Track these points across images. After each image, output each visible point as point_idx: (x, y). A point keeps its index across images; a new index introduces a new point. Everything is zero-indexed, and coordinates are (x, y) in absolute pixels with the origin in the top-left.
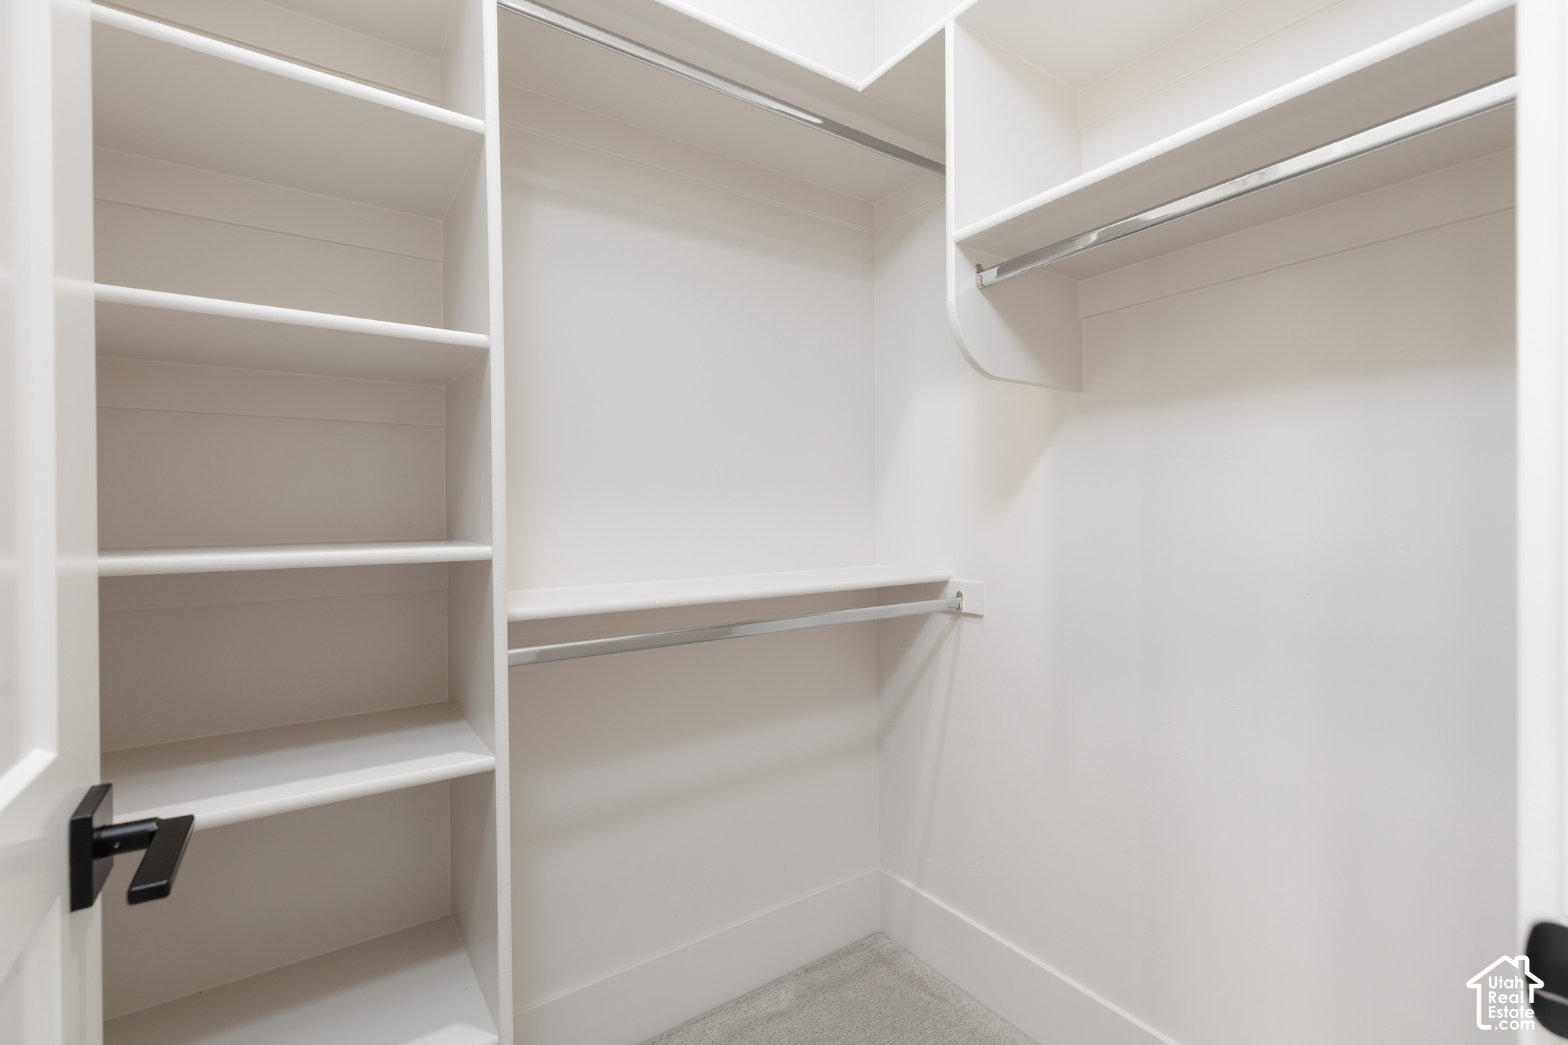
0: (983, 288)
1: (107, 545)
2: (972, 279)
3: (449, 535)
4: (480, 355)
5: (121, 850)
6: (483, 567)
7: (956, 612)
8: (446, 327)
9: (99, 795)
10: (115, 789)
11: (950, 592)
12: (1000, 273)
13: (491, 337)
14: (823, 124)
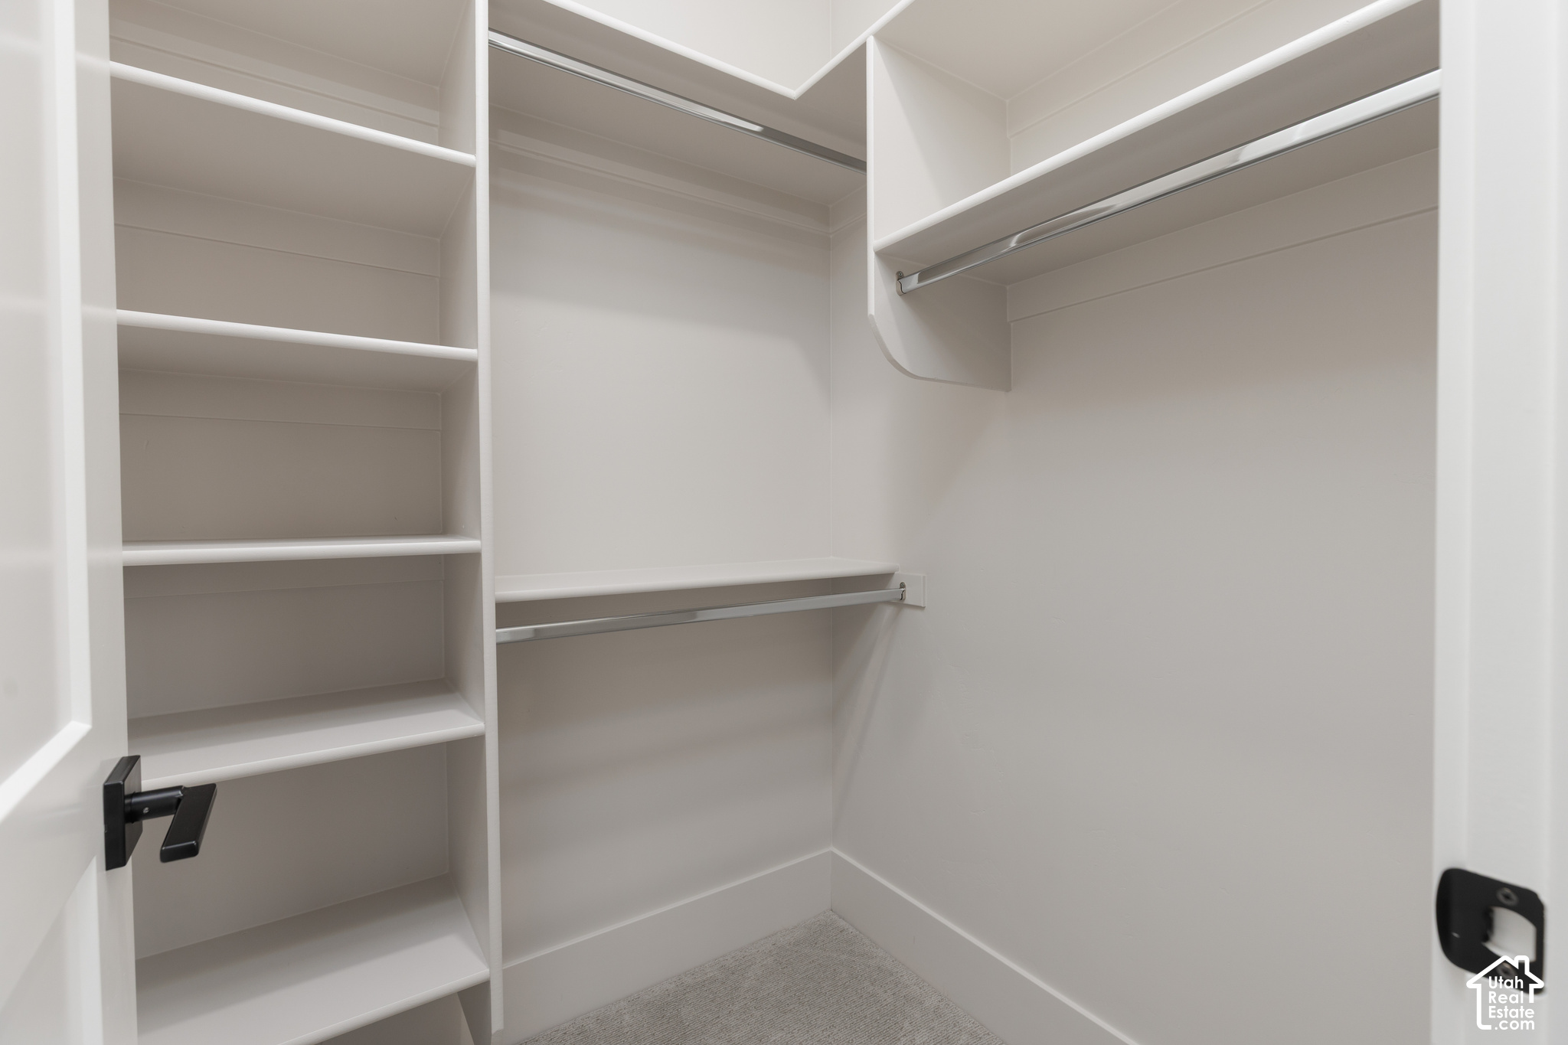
0: (903, 294)
1: (132, 536)
2: (893, 287)
3: (444, 529)
4: (469, 368)
5: (151, 815)
6: (472, 559)
7: (900, 602)
8: (441, 344)
9: (130, 763)
10: (143, 760)
11: (895, 583)
12: (920, 280)
13: (478, 352)
14: (763, 131)
